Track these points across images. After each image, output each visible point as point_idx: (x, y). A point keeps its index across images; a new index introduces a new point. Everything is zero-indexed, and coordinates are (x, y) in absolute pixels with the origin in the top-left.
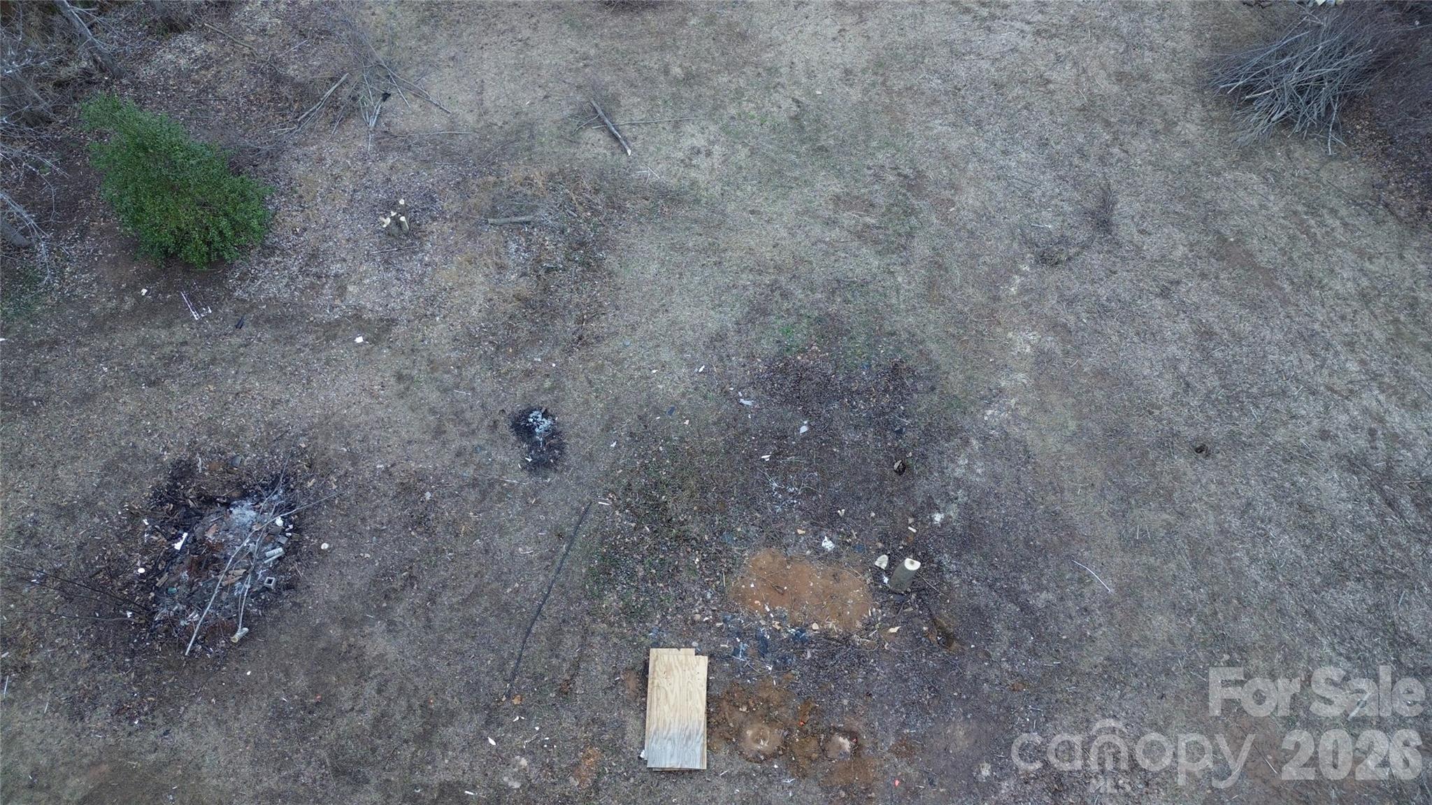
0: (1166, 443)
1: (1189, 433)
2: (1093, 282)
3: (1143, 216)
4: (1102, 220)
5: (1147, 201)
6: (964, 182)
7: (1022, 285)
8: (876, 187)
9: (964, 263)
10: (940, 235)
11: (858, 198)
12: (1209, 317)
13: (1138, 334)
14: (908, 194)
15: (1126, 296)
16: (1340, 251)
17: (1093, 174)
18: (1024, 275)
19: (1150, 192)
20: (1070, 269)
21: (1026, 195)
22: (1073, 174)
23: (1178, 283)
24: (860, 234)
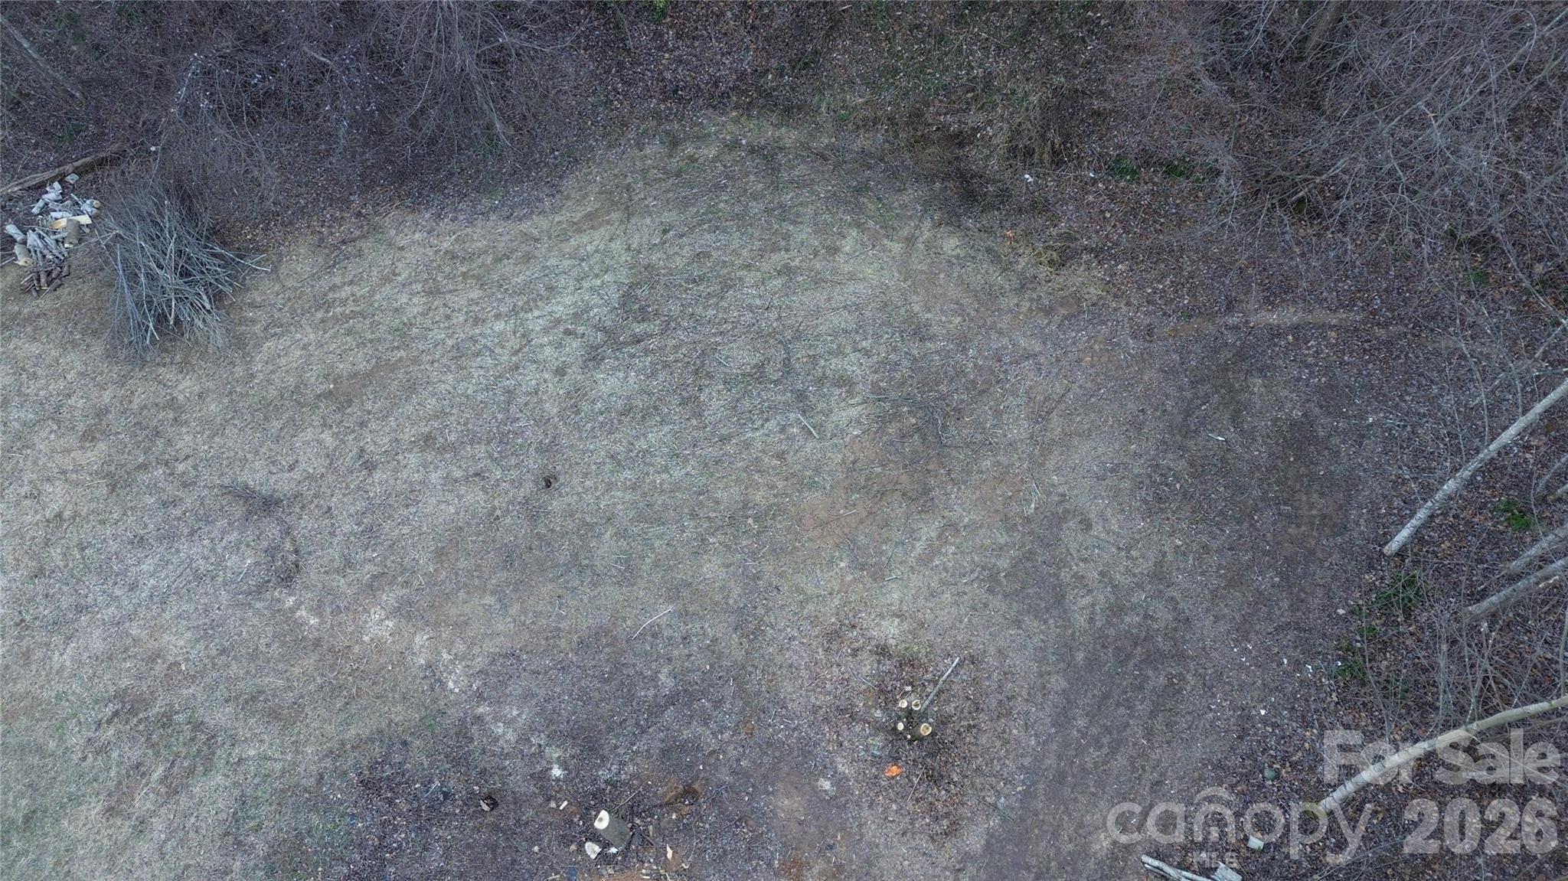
0: (533, 513)
1: (528, 488)
2: (332, 534)
3: (273, 463)
4: (262, 504)
5: (257, 453)
6: (153, 645)
7: (311, 610)
8: (115, 755)
9: (259, 669)
10: (211, 689)
11: (120, 783)
12: (408, 434)
13: (407, 506)
14: (141, 716)
15: (360, 506)
16: (377, 297)
17: (202, 499)
18: (298, 605)
19: (246, 447)
20: (310, 553)
21: (199, 577)
22: (191, 520)
23: (362, 450)
24: (172, 789)
